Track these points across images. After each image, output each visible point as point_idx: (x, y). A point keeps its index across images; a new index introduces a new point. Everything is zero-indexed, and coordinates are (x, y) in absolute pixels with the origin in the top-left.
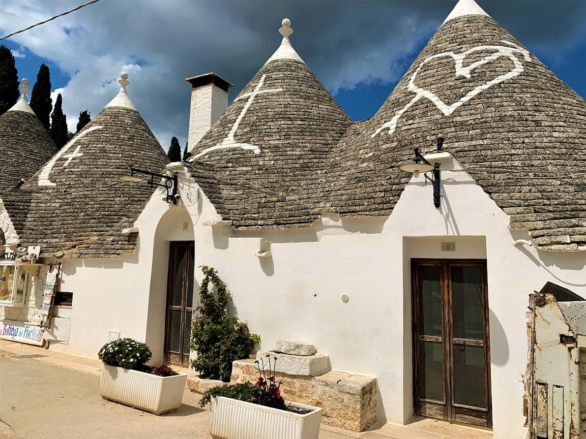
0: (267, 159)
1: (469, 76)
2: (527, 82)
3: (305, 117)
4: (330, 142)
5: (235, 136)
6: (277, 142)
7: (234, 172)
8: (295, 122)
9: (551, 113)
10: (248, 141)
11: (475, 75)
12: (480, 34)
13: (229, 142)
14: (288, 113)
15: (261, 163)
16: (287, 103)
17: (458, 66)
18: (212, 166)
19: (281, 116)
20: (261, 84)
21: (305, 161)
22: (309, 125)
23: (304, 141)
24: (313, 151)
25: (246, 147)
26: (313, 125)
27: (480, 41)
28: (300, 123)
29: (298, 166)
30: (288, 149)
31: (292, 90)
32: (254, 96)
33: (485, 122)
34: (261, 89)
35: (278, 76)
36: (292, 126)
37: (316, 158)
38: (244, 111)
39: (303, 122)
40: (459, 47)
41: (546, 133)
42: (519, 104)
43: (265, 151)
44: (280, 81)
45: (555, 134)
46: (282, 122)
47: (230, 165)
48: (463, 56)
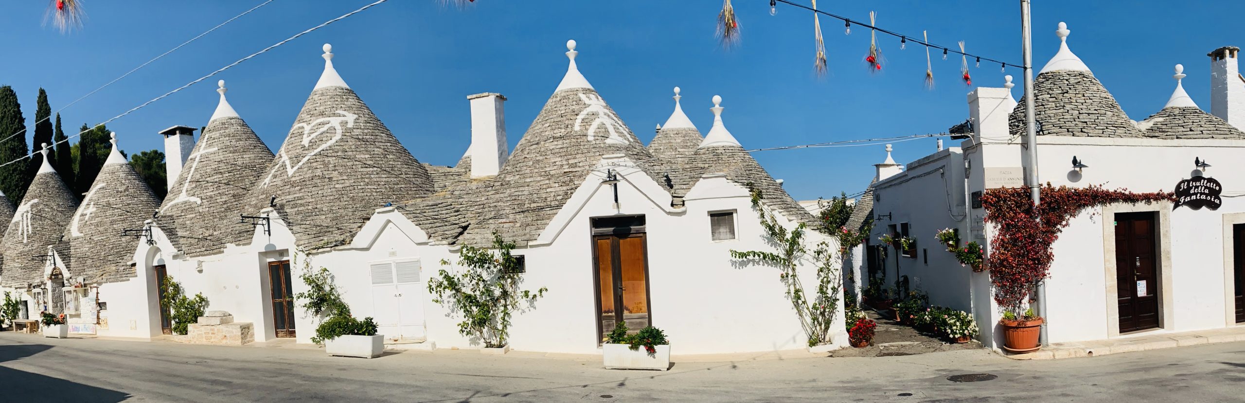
0: (204, 207)
1: (307, 146)
2: (338, 148)
3: (232, 169)
4: (247, 186)
5: (187, 191)
6: (211, 193)
7: (185, 220)
8: (225, 175)
9: (342, 170)
10: (194, 195)
11: (311, 144)
12: (325, 107)
13: (183, 197)
14: (220, 168)
15: (201, 211)
16: (220, 160)
17: (305, 136)
18: (171, 216)
19: (215, 172)
20: (204, 145)
21: (228, 205)
22: (235, 175)
23: (229, 189)
24: (234, 196)
25: (193, 199)
26: (237, 174)
27: (322, 114)
28: (227, 175)
29: (223, 209)
30: (218, 198)
31: (224, 147)
32: (199, 156)
33: (304, 181)
34: (205, 148)
35: (215, 136)
36: (221, 179)
37: (235, 201)
38: (193, 169)
39: (230, 174)
40: (310, 119)
41: (332, 186)
42: (326, 165)
43: (203, 201)
44: (216, 140)
45: (337, 186)
46: (216, 177)
47: (183, 214)
48: (310, 127)
